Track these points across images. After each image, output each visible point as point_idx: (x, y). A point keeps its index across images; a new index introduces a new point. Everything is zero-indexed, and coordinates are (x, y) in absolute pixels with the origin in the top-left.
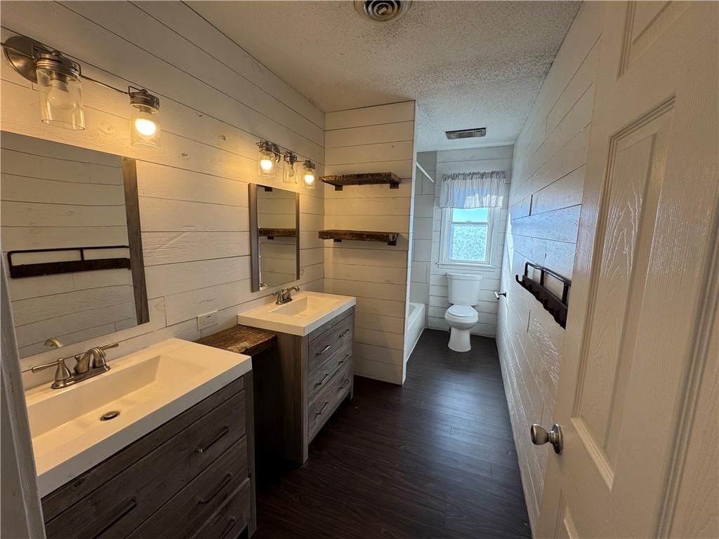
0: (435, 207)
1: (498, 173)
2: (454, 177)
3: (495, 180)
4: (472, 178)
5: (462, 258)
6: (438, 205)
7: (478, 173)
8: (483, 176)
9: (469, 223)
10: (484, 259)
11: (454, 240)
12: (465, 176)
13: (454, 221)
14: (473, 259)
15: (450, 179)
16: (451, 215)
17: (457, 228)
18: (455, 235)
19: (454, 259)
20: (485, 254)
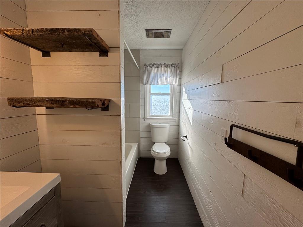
0: (141, 84)
1: (175, 65)
2: (151, 66)
3: (174, 69)
4: (161, 67)
5: (157, 114)
6: (143, 83)
7: (165, 64)
8: (167, 66)
9: (160, 94)
10: (169, 114)
11: (153, 104)
12: (157, 66)
13: (152, 92)
14: (163, 115)
15: (149, 67)
16: (150, 89)
17: (154, 97)
18: (153, 101)
19: (153, 115)
20: (169, 111)
